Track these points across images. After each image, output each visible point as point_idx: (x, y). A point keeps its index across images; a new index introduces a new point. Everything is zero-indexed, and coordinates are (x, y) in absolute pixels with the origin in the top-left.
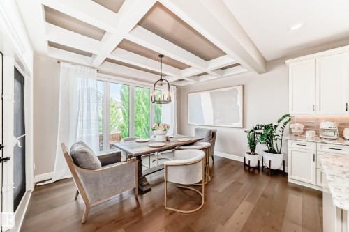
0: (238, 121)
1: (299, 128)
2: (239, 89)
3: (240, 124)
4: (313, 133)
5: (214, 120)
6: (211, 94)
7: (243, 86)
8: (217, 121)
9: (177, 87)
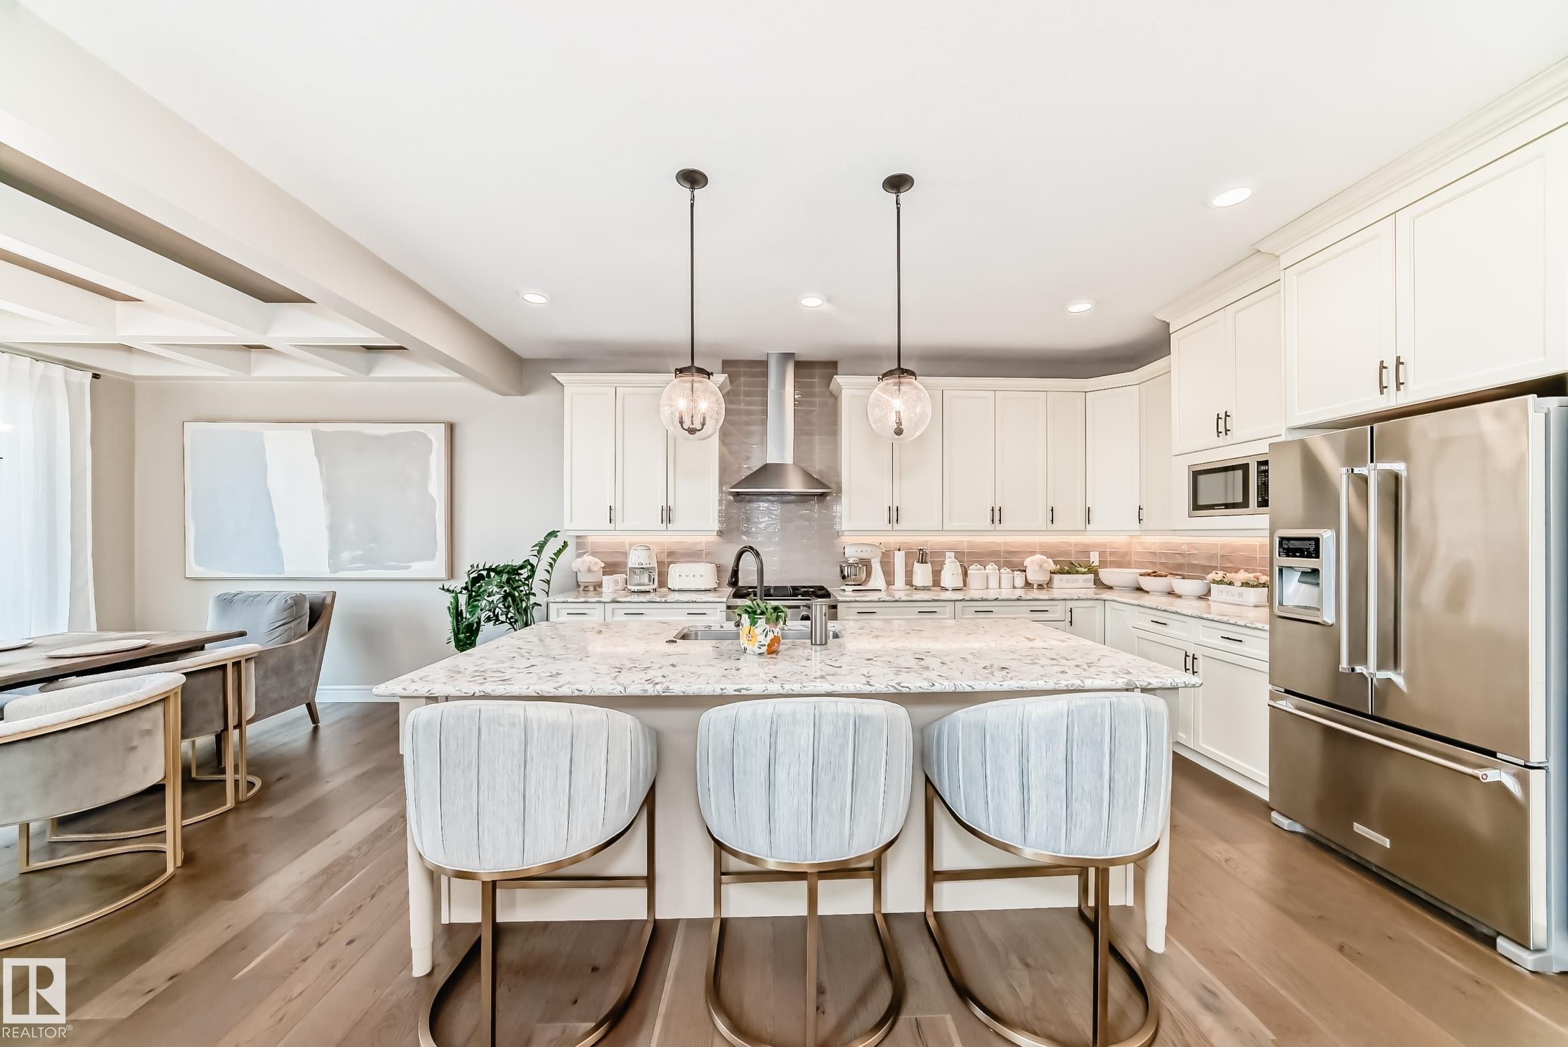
0: (431, 556)
1: (589, 571)
2: (437, 435)
3: (437, 566)
4: (617, 582)
5: (333, 554)
6: (317, 437)
7: (451, 428)
8: (345, 555)
9: (96, 376)
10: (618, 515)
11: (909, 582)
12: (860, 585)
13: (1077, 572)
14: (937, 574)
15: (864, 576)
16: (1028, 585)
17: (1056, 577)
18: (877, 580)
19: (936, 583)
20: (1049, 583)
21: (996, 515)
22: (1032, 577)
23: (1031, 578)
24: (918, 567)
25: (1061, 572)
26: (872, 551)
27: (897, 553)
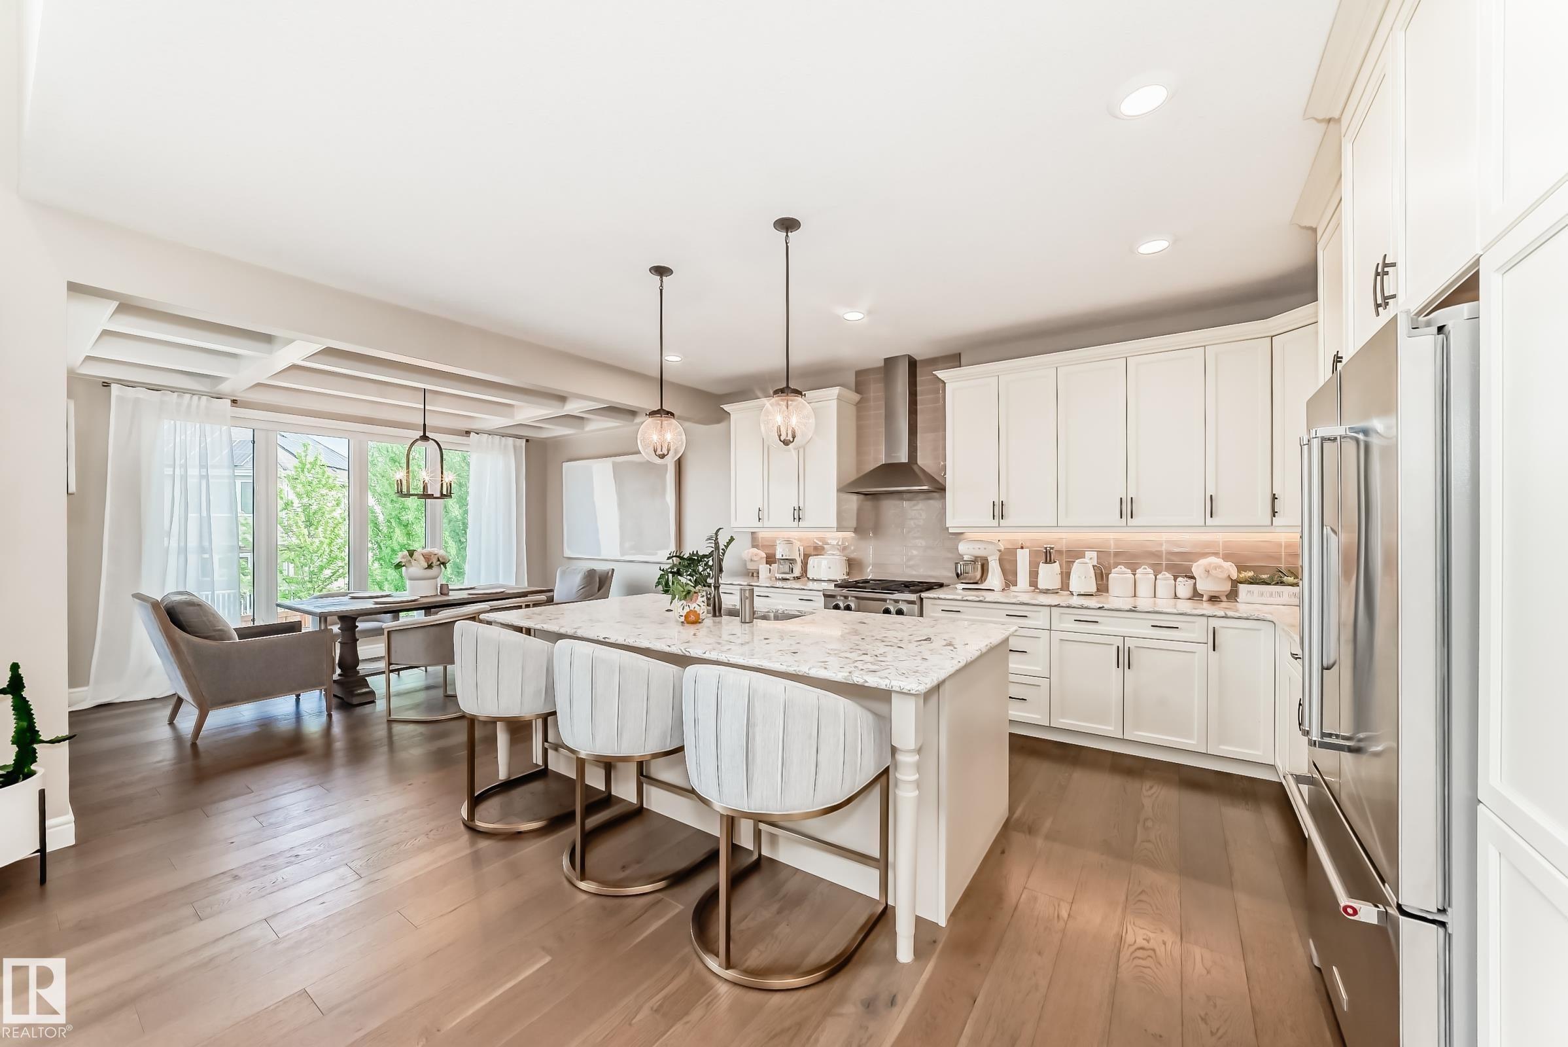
0: (668, 546)
1: (751, 560)
4: (770, 571)
5: (622, 545)
6: (615, 467)
9: (527, 441)
10: (765, 515)
11: (1033, 583)
12: (976, 583)
13: (1282, 583)
14: (1066, 576)
15: (978, 574)
16: (1196, 595)
17: (1242, 588)
18: (995, 579)
19: (1065, 586)
20: (1233, 595)
21: (1127, 508)
22: (1204, 586)
23: (1200, 588)
24: (1043, 569)
25: (1252, 582)
26: (985, 549)
27: (1019, 551)
